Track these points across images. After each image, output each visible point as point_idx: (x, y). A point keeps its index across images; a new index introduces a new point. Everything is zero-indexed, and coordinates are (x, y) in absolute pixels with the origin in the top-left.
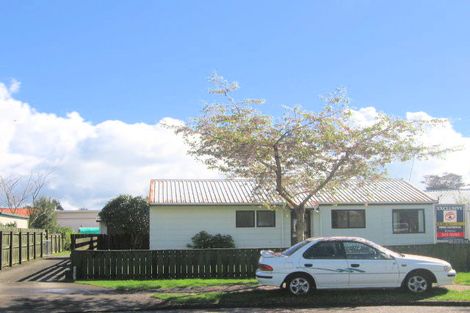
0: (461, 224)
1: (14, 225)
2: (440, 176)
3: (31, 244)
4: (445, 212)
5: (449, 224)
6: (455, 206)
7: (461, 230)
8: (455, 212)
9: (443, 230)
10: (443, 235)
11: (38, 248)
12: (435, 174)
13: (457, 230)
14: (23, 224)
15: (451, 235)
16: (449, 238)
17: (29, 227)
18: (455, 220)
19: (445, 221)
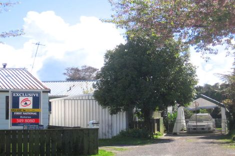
0: (36, 110)
2: (80, 68)
4: (21, 99)
5: (24, 110)
6: (31, 93)
7: (36, 117)
8: (31, 99)
9: (18, 117)
10: (19, 121)
12: (75, 67)
13: (33, 117)
15: (26, 121)
16: (24, 124)
18: (31, 107)
19: (21, 107)
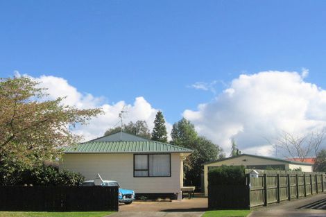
1: (299, 170)
3: (313, 182)
11: (319, 185)
14: (307, 169)
17: (314, 171)
